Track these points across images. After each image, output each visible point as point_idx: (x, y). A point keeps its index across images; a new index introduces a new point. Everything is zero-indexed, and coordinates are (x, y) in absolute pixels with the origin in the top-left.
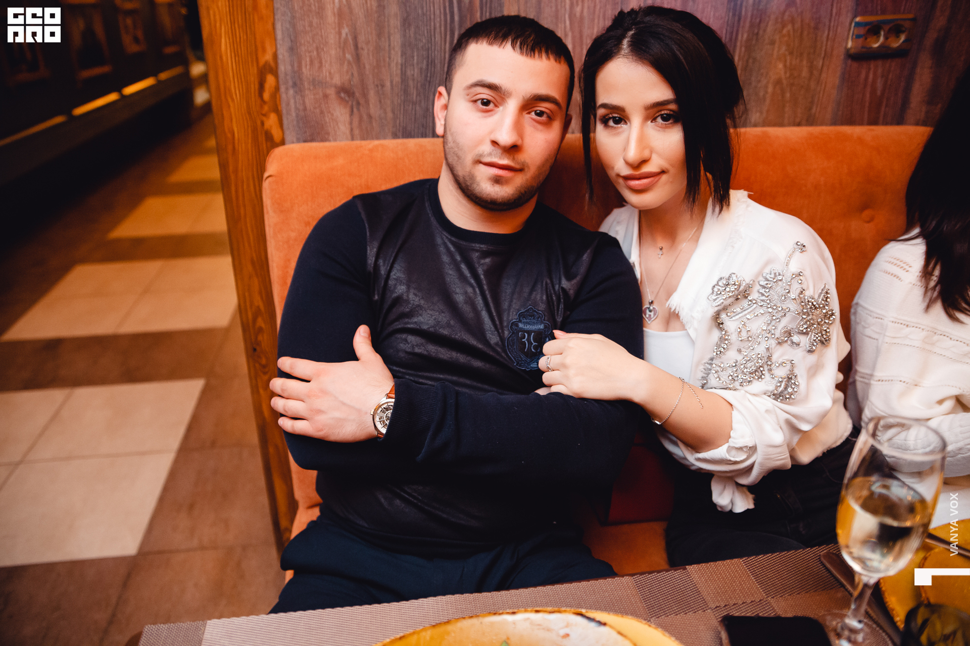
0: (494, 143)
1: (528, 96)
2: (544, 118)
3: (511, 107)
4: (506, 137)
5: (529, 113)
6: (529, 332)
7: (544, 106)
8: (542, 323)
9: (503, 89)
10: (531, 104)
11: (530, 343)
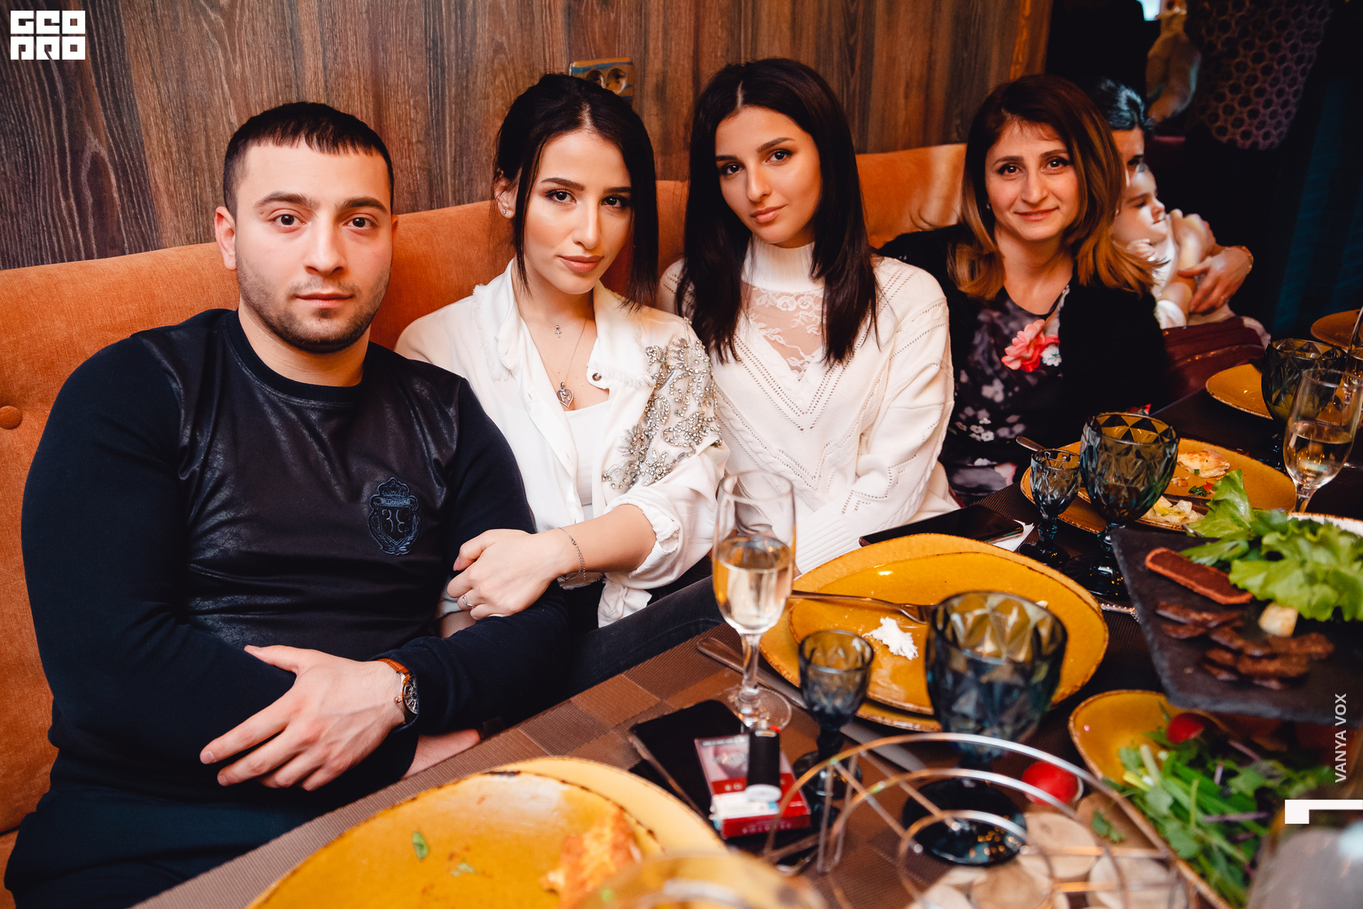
0: (311, 269)
1: (342, 203)
2: (367, 227)
3: (323, 219)
4: (325, 260)
5: (346, 224)
6: (393, 509)
7: (364, 212)
8: (406, 497)
9: (308, 199)
10: (350, 213)
11: (396, 523)
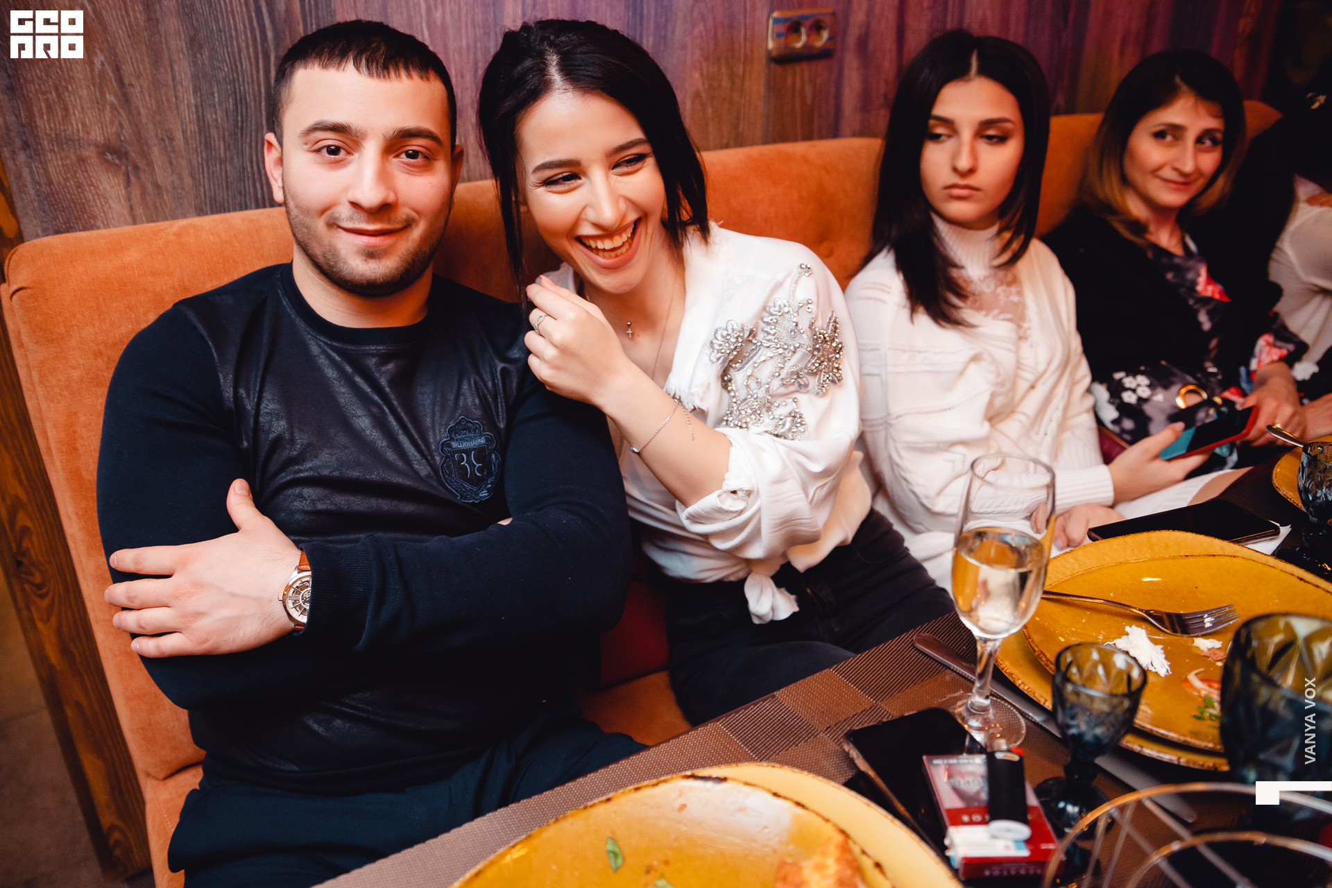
0: (355, 205)
1: (391, 133)
2: (420, 160)
3: (371, 151)
4: (370, 195)
5: (397, 156)
6: (467, 452)
7: (417, 144)
8: (481, 435)
9: (353, 127)
10: (398, 143)
11: (472, 466)
